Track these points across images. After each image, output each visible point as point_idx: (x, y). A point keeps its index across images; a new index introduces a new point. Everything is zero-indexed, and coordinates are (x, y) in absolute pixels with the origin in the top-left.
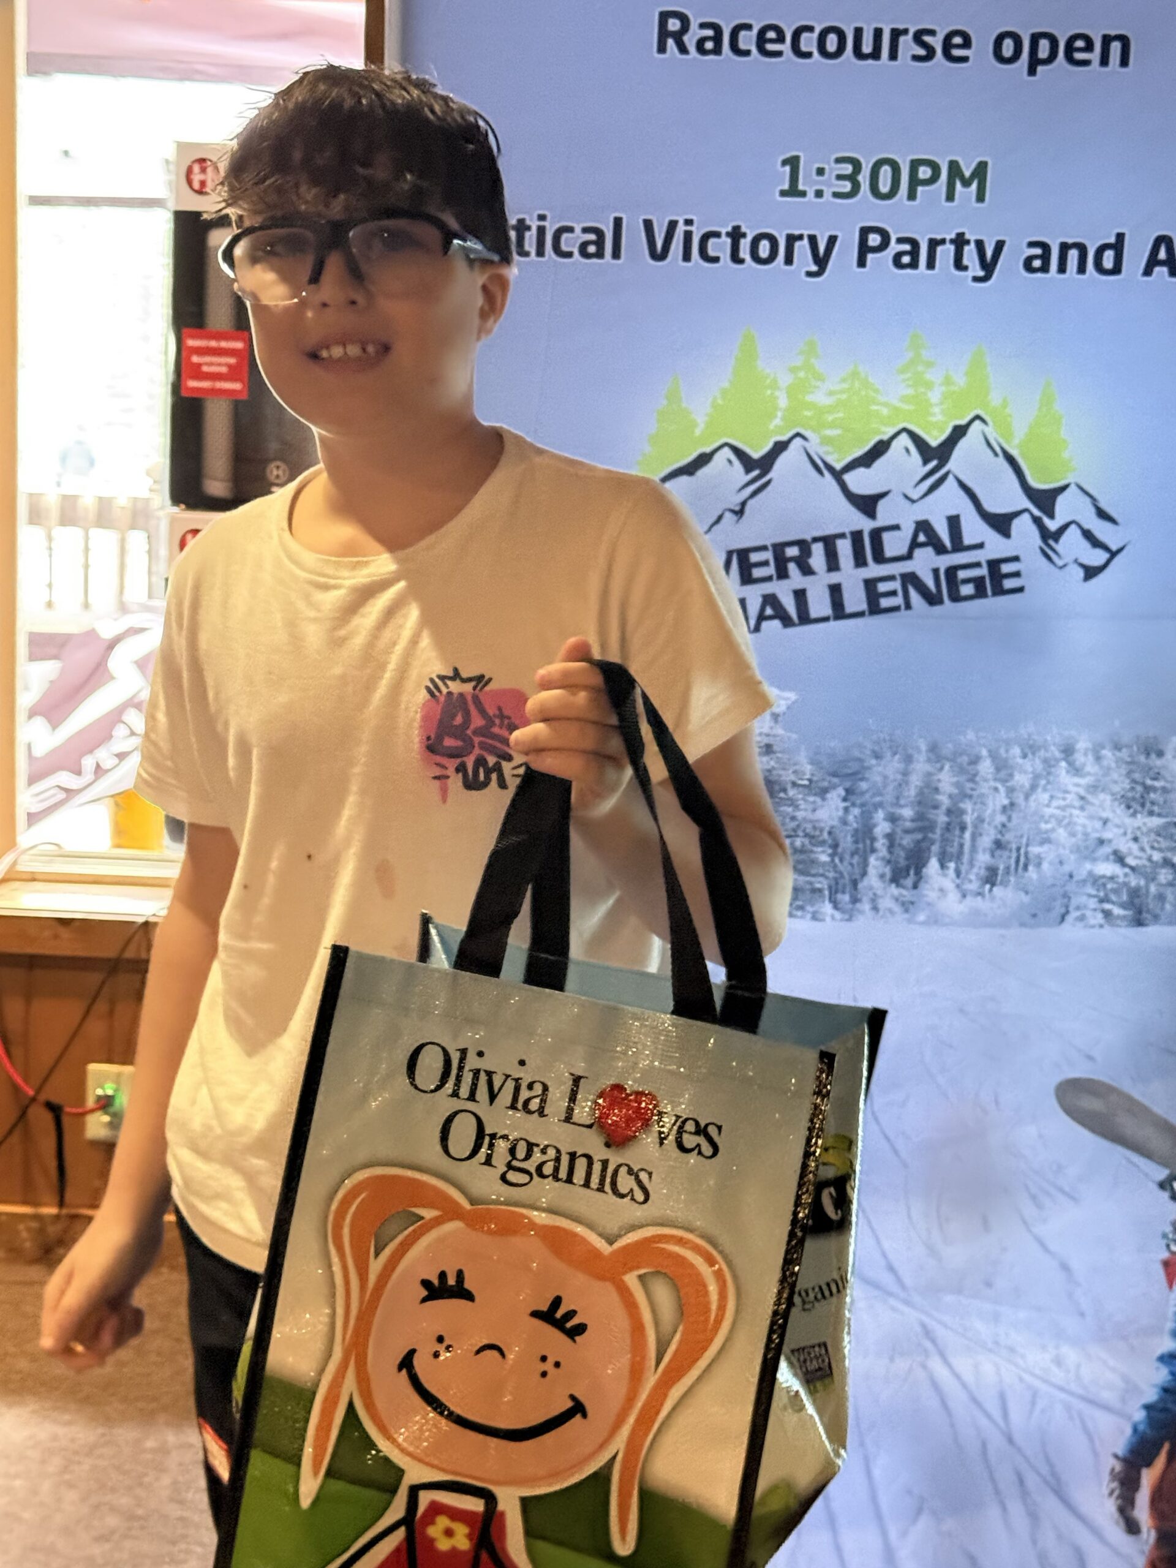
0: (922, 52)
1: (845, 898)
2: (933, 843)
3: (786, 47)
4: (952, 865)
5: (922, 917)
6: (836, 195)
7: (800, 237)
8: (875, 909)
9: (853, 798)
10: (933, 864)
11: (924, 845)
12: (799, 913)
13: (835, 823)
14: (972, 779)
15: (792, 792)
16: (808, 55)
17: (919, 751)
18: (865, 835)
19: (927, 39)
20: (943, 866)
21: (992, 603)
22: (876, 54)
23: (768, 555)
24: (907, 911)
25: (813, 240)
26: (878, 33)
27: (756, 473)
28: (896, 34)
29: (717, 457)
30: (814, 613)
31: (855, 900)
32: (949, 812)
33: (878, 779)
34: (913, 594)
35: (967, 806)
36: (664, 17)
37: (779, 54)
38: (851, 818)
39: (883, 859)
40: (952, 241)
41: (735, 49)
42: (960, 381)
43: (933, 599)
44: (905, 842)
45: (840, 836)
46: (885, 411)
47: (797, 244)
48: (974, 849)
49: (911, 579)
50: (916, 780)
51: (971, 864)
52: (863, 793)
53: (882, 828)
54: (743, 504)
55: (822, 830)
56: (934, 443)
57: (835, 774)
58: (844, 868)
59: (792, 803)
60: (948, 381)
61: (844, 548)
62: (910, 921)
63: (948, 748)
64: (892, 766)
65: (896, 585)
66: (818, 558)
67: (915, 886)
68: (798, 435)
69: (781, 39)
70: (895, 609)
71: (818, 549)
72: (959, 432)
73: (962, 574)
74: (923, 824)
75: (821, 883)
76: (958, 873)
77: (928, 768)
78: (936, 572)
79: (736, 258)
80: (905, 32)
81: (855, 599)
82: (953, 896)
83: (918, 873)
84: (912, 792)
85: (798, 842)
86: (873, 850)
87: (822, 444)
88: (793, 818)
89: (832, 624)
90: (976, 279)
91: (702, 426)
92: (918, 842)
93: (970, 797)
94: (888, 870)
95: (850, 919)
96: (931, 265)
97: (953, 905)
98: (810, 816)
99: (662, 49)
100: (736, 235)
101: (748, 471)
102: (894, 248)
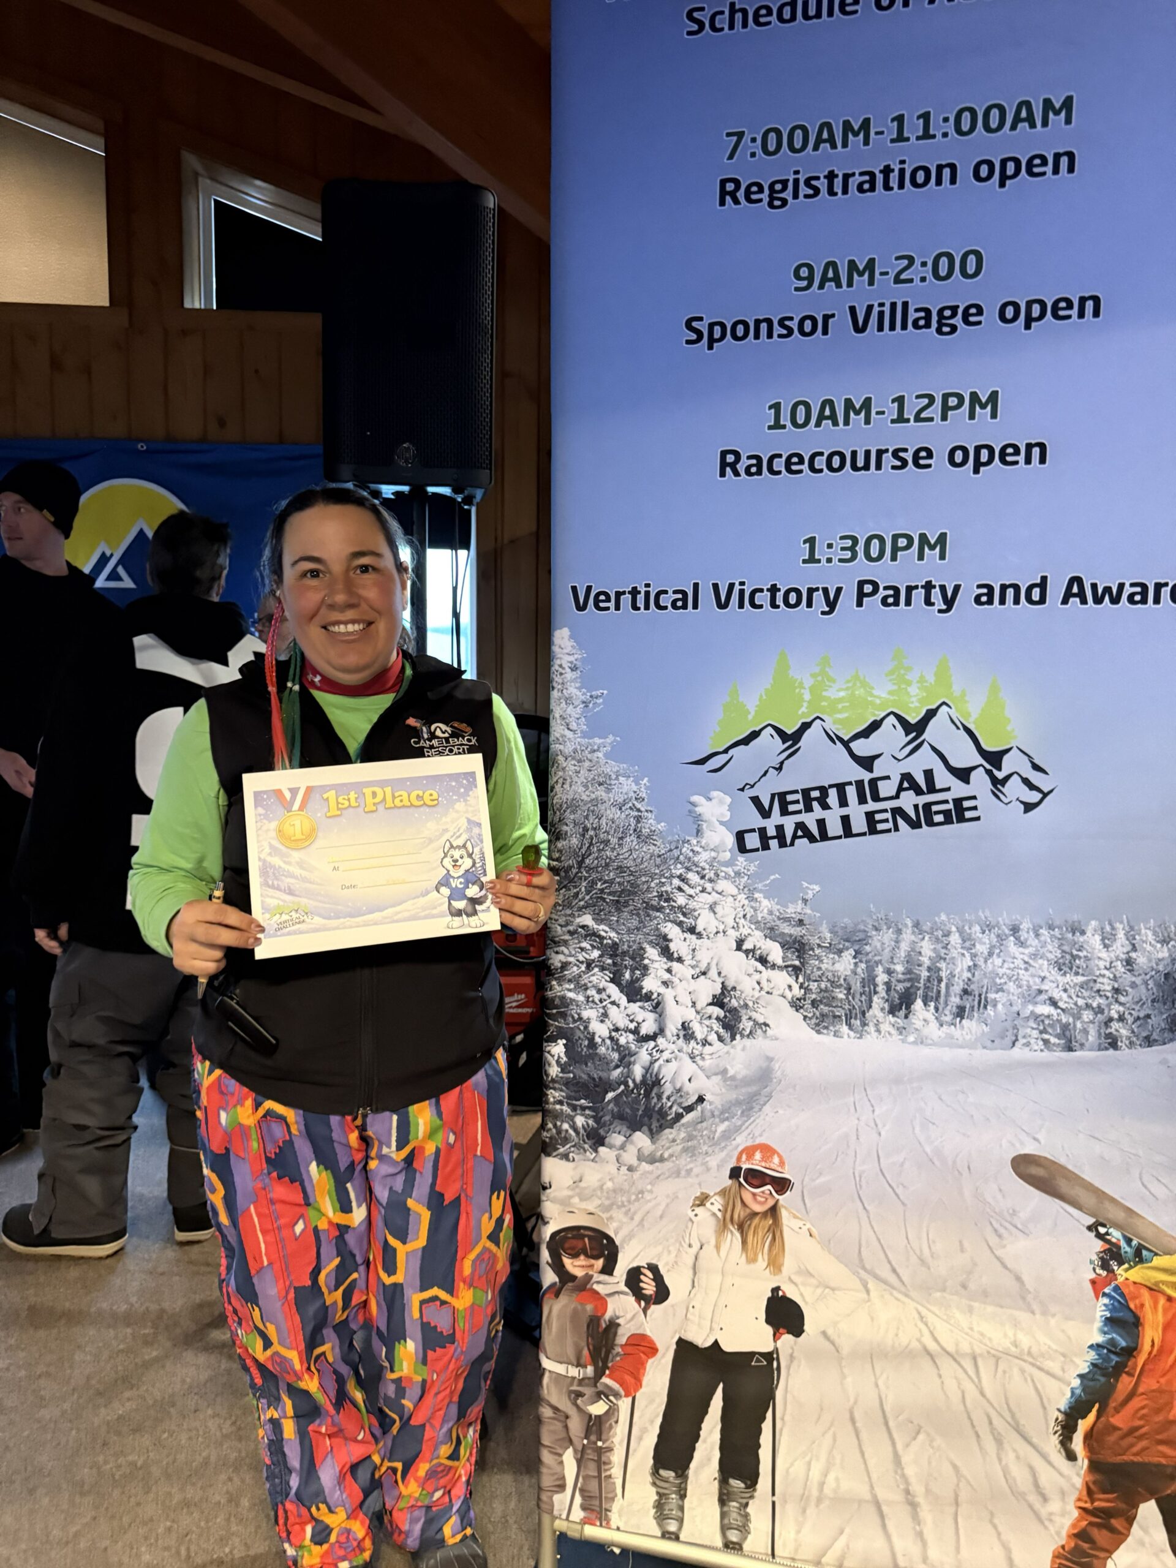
0: (899, 463)
1: (857, 1023)
2: (919, 989)
3: (805, 467)
4: (932, 1004)
5: (911, 1039)
6: (841, 560)
7: (817, 589)
8: (878, 1031)
9: (860, 956)
10: (918, 1004)
11: (912, 990)
12: (825, 1031)
13: (849, 973)
14: (945, 947)
15: (817, 951)
16: (821, 471)
17: (906, 926)
18: (870, 981)
19: (901, 454)
20: (925, 1004)
21: (956, 827)
22: (866, 467)
23: (799, 796)
24: (901, 1033)
25: (826, 591)
26: (868, 453)
27: (790, 743)
28: (880, 453)
29: (763, 733)
30: (831, 833)
31: (864, 1024)
32: (929, 969)
33: (879, 945)
34: (900, 821)
35: (942, 965)
36: (724, 454)
37: (800, 472)
38: (859, 970)
39: (883, 998)
40: (922, 587)
41: (771, 471)
42: (931, 679)
43: (915, 825)
44: (898, 988)
45: (852, 983)
46: (878, 701)
47: (815, 594)
48: (948, 994)
49: (898, 812)
50: (904, 947)
51: (946, 1004)
52: (867, 954)
53: (882, 978)
54: (782, 763)
55: (839, 978)
56: (913, 721)
57: (847, 940)
58: (856, 1003)
59: (819, 958)
60: (922, 680)
61: (851, 792)
62: (903, 1041)
63: (927, 926)
64: (888, 936)
65: (888, 815)
66: (833, 798)
67: (906, 1017)
68: (818, 718)
69: (801, 461)
70: (889, 831)
71: (833, 793)
72: (931, 714)
73: (935, 808)
74: (911, 976)
75: (839, 1012)
76: (937, 1009)
77: (913, 938)
78: (916, 807)
79: (774, 605)
80: (887, 451)
81: (859, 824)
82: (934, 1024)
83: (908, 1008)
84: (902, 954)
85: (823, 985)
86: (876, 993)
87: (834, 723)
88: (819, 969)
89: (843, 840)
90: (940, 611)
91: (753, 713)
92: (907, 989)
93: (945, 959)
94: (886, 1006)
95: (861, 1037)
96: (908, 603)
97: (933, 1030)
98: (831, 968)
99: (723, 474)
100: (774, 590)
101: (784, 743)
102: (882, 593)
